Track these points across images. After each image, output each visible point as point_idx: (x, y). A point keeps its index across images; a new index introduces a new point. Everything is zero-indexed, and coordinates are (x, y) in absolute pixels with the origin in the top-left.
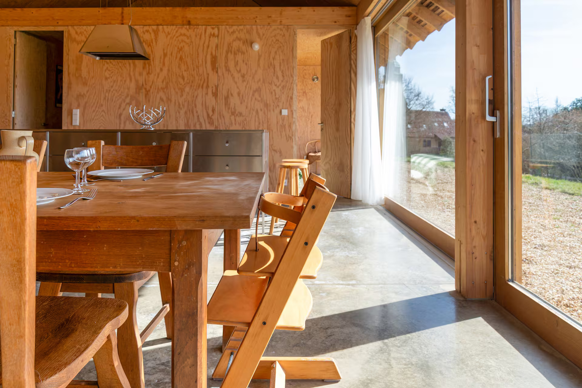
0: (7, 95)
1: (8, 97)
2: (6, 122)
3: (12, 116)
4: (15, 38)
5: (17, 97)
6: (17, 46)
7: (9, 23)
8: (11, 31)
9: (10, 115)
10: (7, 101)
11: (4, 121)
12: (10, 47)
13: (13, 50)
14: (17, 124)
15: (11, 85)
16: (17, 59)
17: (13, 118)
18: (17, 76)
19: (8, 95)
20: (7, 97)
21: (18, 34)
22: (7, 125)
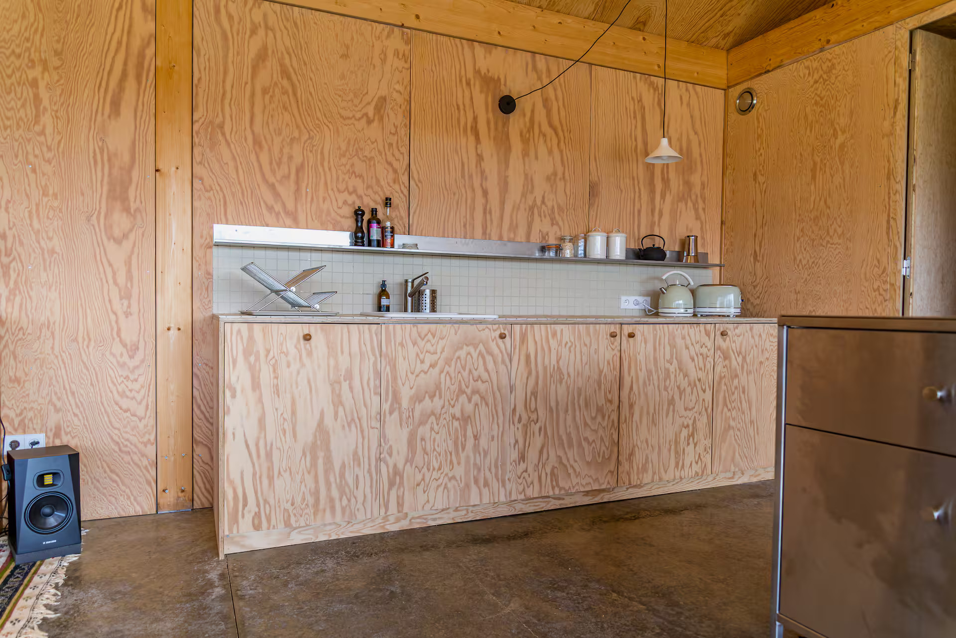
0: (889, 215)
1: (892, 221)
2: (885, 291)
3: (900, 271)
4: (911, 50)
5: (916, 219)
6: (918, 71)
7: (894, 13)
8: (899, 34)
9: (897, 272)
10: (888, 233)
11: (878, 289)
12: (898, 80)
13: (904, 85)
14: (914, 295)
15: (898, 187)
16: (918, 112)
17: (904, 276)
18: (917, 157)
19: (891, 215)
20: (888, 222)
21: (919, 36)
22: (888, 297)
